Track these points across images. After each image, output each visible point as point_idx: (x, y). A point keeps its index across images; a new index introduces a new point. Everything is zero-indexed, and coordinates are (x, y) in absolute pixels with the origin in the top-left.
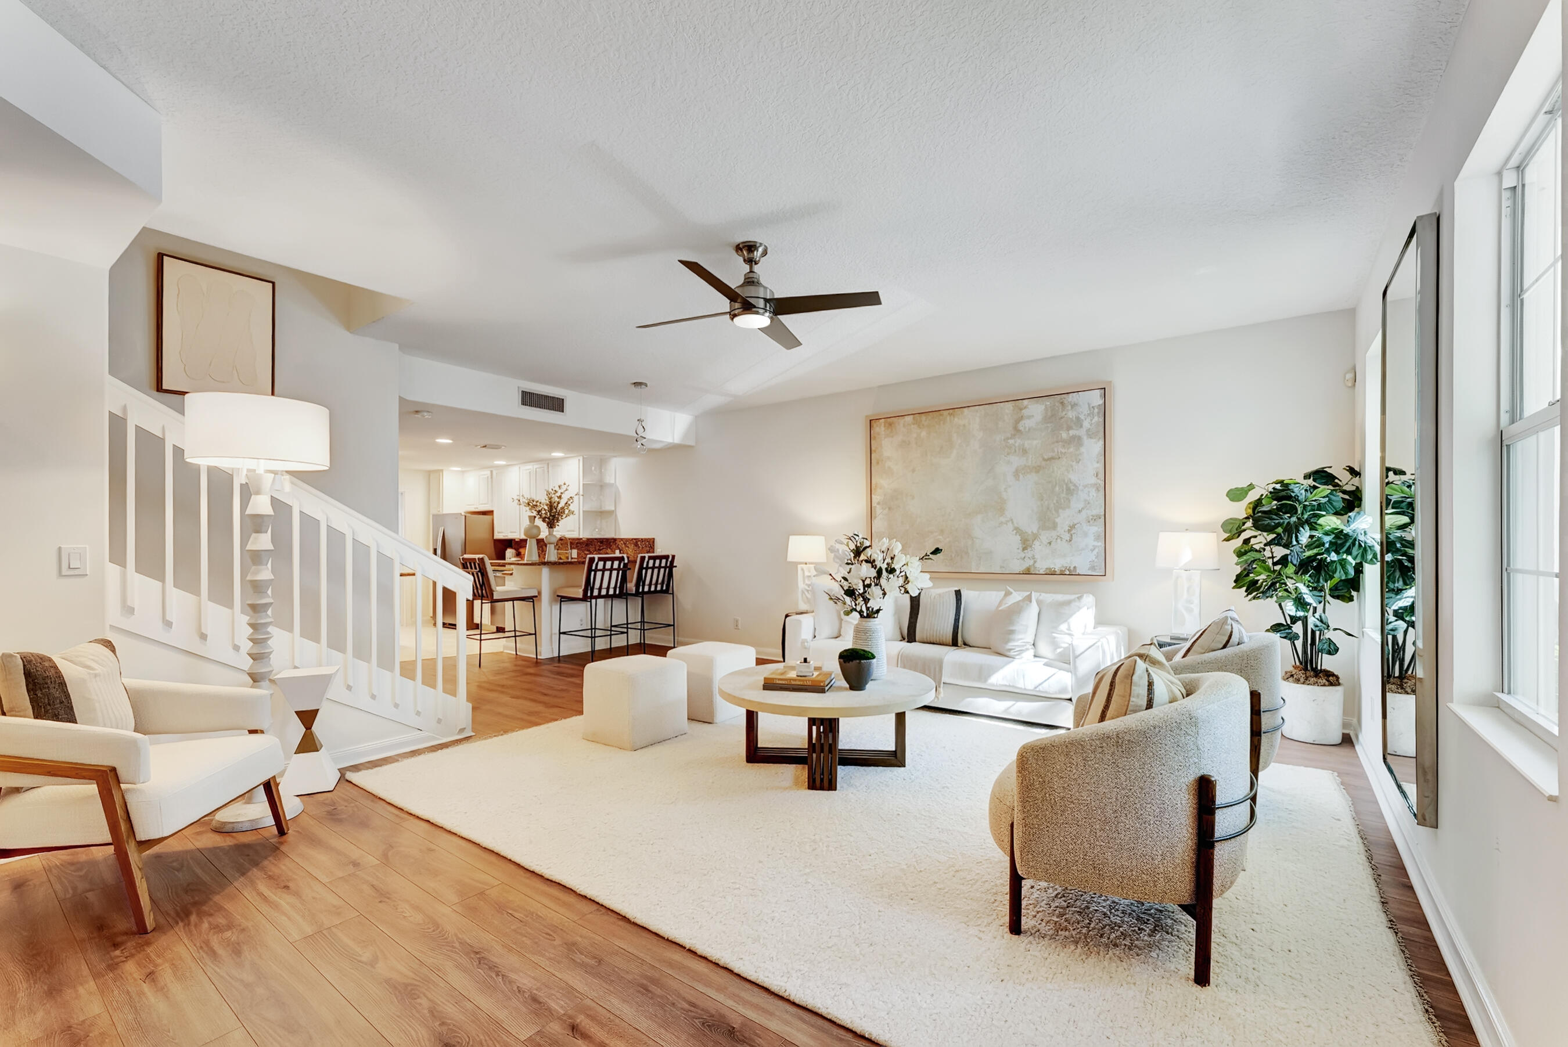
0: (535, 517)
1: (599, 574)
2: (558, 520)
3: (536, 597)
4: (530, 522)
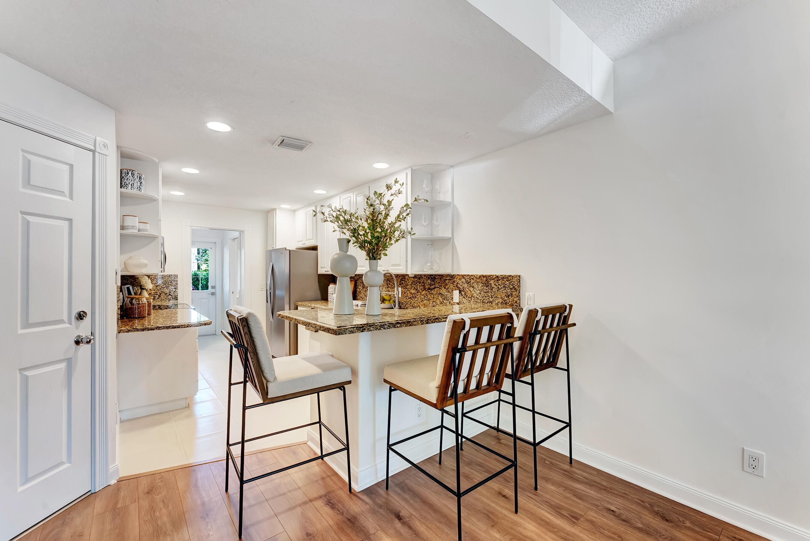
0: (349, 241)
1: (468, 355)
2: (385, 247)
3: (349, 382)
4: (341, 249)
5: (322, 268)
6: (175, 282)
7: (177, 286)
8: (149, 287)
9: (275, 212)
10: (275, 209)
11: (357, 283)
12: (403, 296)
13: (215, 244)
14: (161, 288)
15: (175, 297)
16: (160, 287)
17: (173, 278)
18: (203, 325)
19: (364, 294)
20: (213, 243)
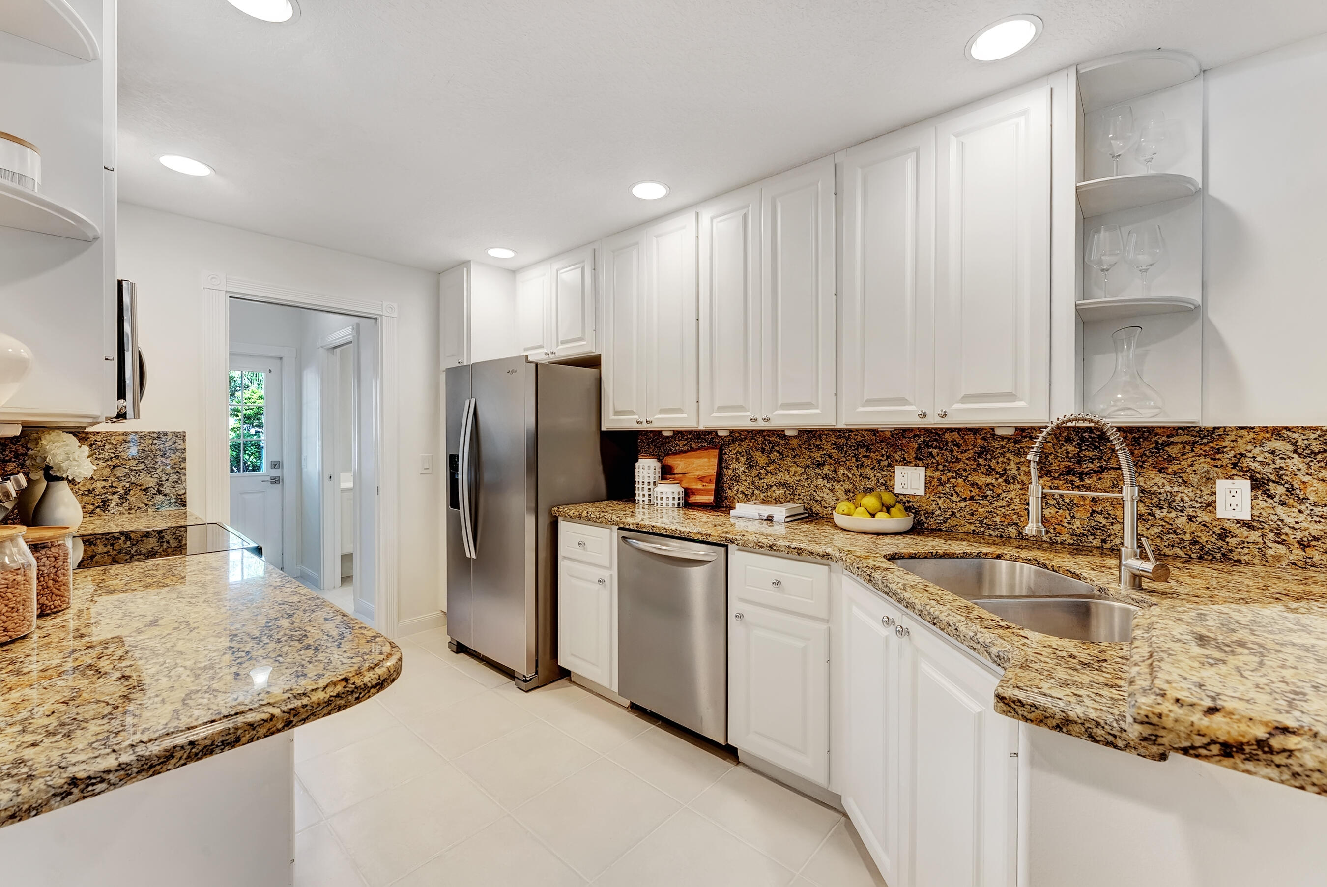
5: (617, 413)
6: (178, 454)
7: (183, 465)
8: (80, 473)
9: (465, 269)
10: (466, 263)
11: (726, 453)
12: (930, 493)
13: (279, 361)
14: (127, 474)
15: (177, 498)
16: (127, 470)
17: (168, 444)
18: (372, 691)
19: (753, 483)
20: (272, 357)
